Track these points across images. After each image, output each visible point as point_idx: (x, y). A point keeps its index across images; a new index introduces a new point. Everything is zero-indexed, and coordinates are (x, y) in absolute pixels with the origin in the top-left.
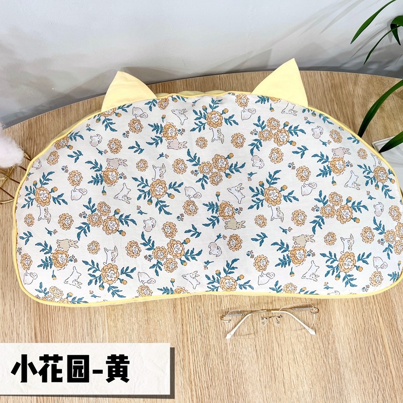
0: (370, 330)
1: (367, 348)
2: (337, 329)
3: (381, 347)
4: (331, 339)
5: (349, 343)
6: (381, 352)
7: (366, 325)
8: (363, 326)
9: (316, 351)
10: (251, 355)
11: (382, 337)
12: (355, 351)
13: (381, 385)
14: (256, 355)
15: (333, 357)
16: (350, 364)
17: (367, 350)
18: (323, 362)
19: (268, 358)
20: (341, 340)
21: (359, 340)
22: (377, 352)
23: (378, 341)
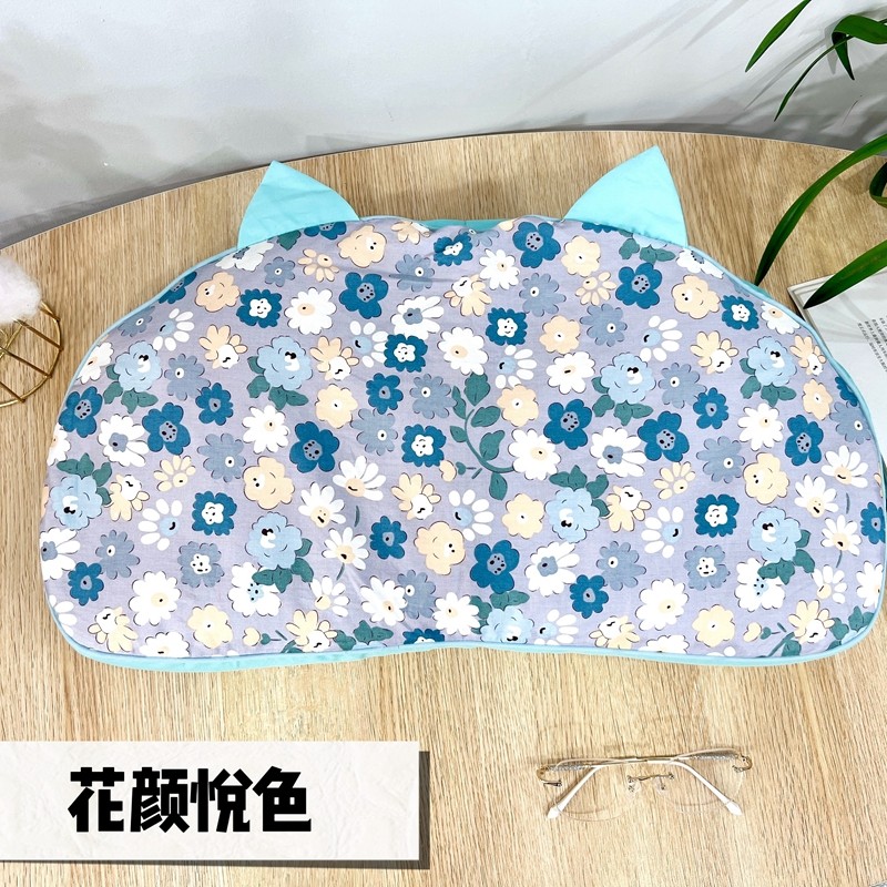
0: (778, 681)
1: (770, 719)
2: (709, 678)
3: (800, 716)
4: (694, 699)
5: (733, 709)
6: (799, 727)
9: (664, 726)
11: (802, 694)
12: (744, 724)
13: (798, 794)
14: (535, 733)
15: (699, 738)
17: (771, 724)
18: (677, 746)
20: (716, 702)
21: (755, 702)
22: (791, 725)
23: (793, 703)
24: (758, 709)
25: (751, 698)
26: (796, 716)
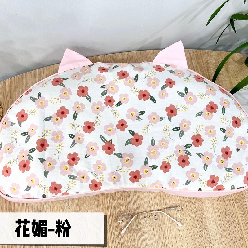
0: (230, 213)
1: (228, 226)
2: (208, 213)
3: (237, 225)
4: (203, 220)
5: (216, 223)
6: (237, 229)
7: (226, 210)
8: (224, 210)
9: (194, 229)
10: (150, 233)
11: (237, 218)
12: (220, 228)
14: (153, 233)
15: (206, 233)
16: (218, 237)
17: (228, 228)
18: (199, 236)
19: (161, 235)
20: (210, 221)
21: (223, 220)
22: (235, 228)
23: (235, 221)
24: (224, 223)
25: (222, 219)
26: (236, 225)
